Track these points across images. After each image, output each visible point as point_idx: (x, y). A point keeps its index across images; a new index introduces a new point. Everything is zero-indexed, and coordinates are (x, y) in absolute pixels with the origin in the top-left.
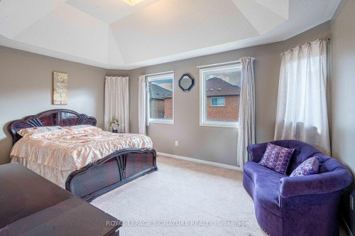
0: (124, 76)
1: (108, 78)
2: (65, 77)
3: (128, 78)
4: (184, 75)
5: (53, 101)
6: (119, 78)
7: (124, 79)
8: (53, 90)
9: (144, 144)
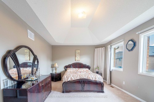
0: (102, 47)
1: (96, 49)
2: (79, 51)
3: (104, 48)
4: (129, 41)
5: (75, 60)
6: (100, 48)
7: (102, 48)
8: (75, 56)
9: (96, 78)
